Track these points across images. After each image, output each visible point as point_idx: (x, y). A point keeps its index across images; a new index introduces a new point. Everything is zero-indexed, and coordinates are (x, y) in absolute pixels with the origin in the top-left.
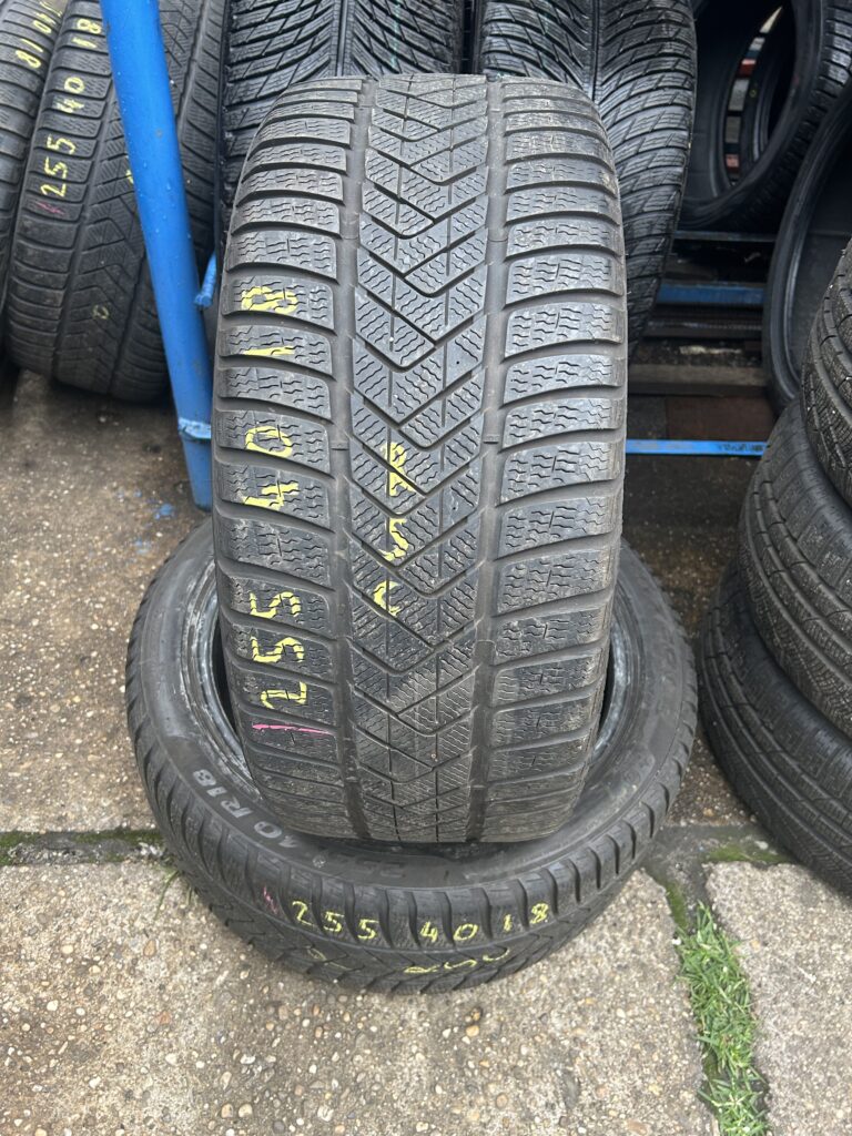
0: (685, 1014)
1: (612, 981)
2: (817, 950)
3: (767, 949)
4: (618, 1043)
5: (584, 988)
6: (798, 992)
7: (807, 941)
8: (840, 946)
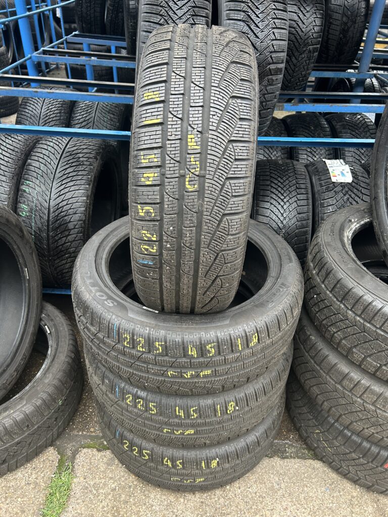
0: (42, 502)
1: (22, 488)
2: (103, 482)
3: (84, 480)
4: (13, 509)
5: (12, 490)
6: (87, 497)
7: (101, 479)
8: (113, 481)
